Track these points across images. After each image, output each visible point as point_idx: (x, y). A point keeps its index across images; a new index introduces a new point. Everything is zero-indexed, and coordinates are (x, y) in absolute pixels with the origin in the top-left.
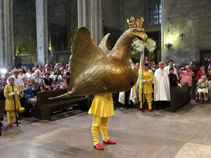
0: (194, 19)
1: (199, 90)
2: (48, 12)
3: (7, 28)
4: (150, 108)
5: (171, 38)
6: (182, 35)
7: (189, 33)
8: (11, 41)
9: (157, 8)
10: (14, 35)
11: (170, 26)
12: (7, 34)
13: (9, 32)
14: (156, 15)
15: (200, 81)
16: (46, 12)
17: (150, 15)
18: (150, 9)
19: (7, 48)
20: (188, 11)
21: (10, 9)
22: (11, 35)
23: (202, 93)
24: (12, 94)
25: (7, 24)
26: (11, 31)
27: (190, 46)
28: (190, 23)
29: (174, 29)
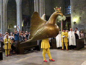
0: (85, 11)
2: (22, 9)
3: (4, 17)
4: (67, 49)
5: (75, 19)
6: (80, 18)
7: (83, 17)
8: (6, 23)
9: (69, 7)
10: (7, 20)
11: (75, 14)
12: (4, 20)
13: (5, 19)
14: (68, 10)
16: (21, 10)
17: (66, 10)
18: (65, 7)
19: (4, 26)
20: (83, 7)
21: (5, 9)
22: (6, 20)
25: (4, 15)
26: (6, 18)
27: (84, 22)
28: (83, 12)
29: (76, 15)
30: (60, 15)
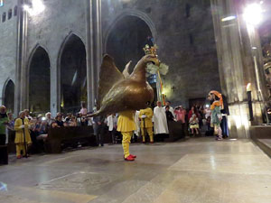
0: (181, 75)
1: (191, 127)
6: (173, 88)
7: (179, 86)
15: (191, 119)
22: (28, 94)
23: (194, 129)
24: (21, 127)
26: (26, 91)
27: (180, 96)
30: (154, 63)
